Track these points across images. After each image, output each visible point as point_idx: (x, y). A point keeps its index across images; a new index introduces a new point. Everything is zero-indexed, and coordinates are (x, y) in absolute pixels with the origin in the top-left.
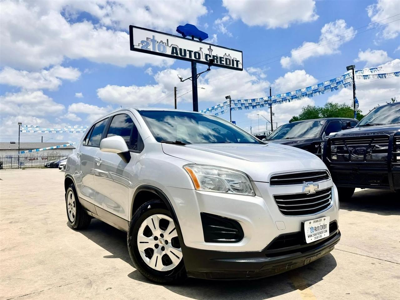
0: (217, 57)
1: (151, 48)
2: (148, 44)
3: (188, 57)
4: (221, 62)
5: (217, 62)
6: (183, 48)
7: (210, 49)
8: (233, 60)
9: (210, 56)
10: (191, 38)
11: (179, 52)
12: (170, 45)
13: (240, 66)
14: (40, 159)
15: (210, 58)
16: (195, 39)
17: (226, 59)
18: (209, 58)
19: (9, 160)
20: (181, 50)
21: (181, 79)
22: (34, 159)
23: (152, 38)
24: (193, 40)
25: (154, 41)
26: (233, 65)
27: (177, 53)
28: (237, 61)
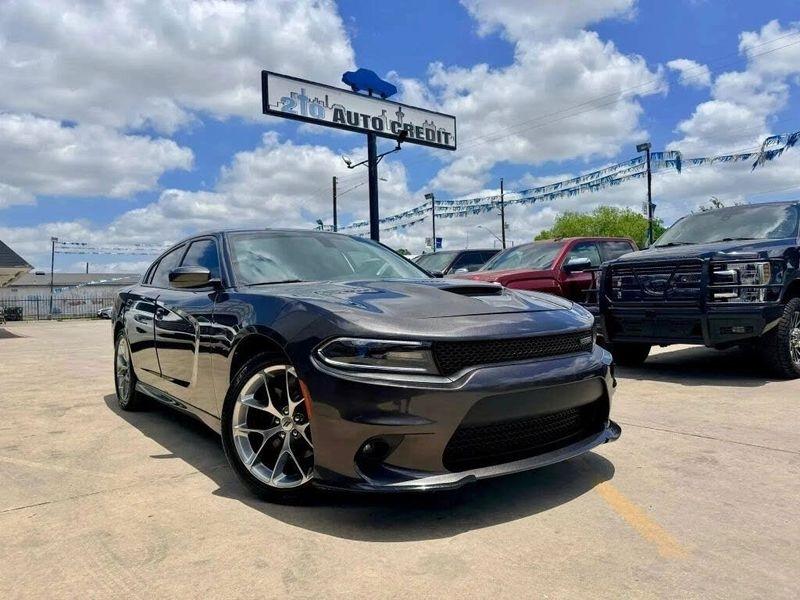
0: (411, 126)
1: (298, 111)
2: (293, 104)
3: (361, 125)
4: (418, 136)
5: (412, 134)
6: (353, 111)
7: (399, 114)
8: (439, 132)
9: (400, 125)
10: (367, 93)
11: (346, 118)
12: (330, 106)
13: (451, 143)
14: (89, 303)
15: (400, 129)
16: (374, 95)
17: (428, 130)
18: (397, 129)
19: (34, 304)
20: (349, 113)
21: (348, 163)
22: (79, 303)
23: (300, 93)
24: (370, 96)
25: (303, 98)
26: (439, 140)
27: (342, 119)
28: (447, 134)
